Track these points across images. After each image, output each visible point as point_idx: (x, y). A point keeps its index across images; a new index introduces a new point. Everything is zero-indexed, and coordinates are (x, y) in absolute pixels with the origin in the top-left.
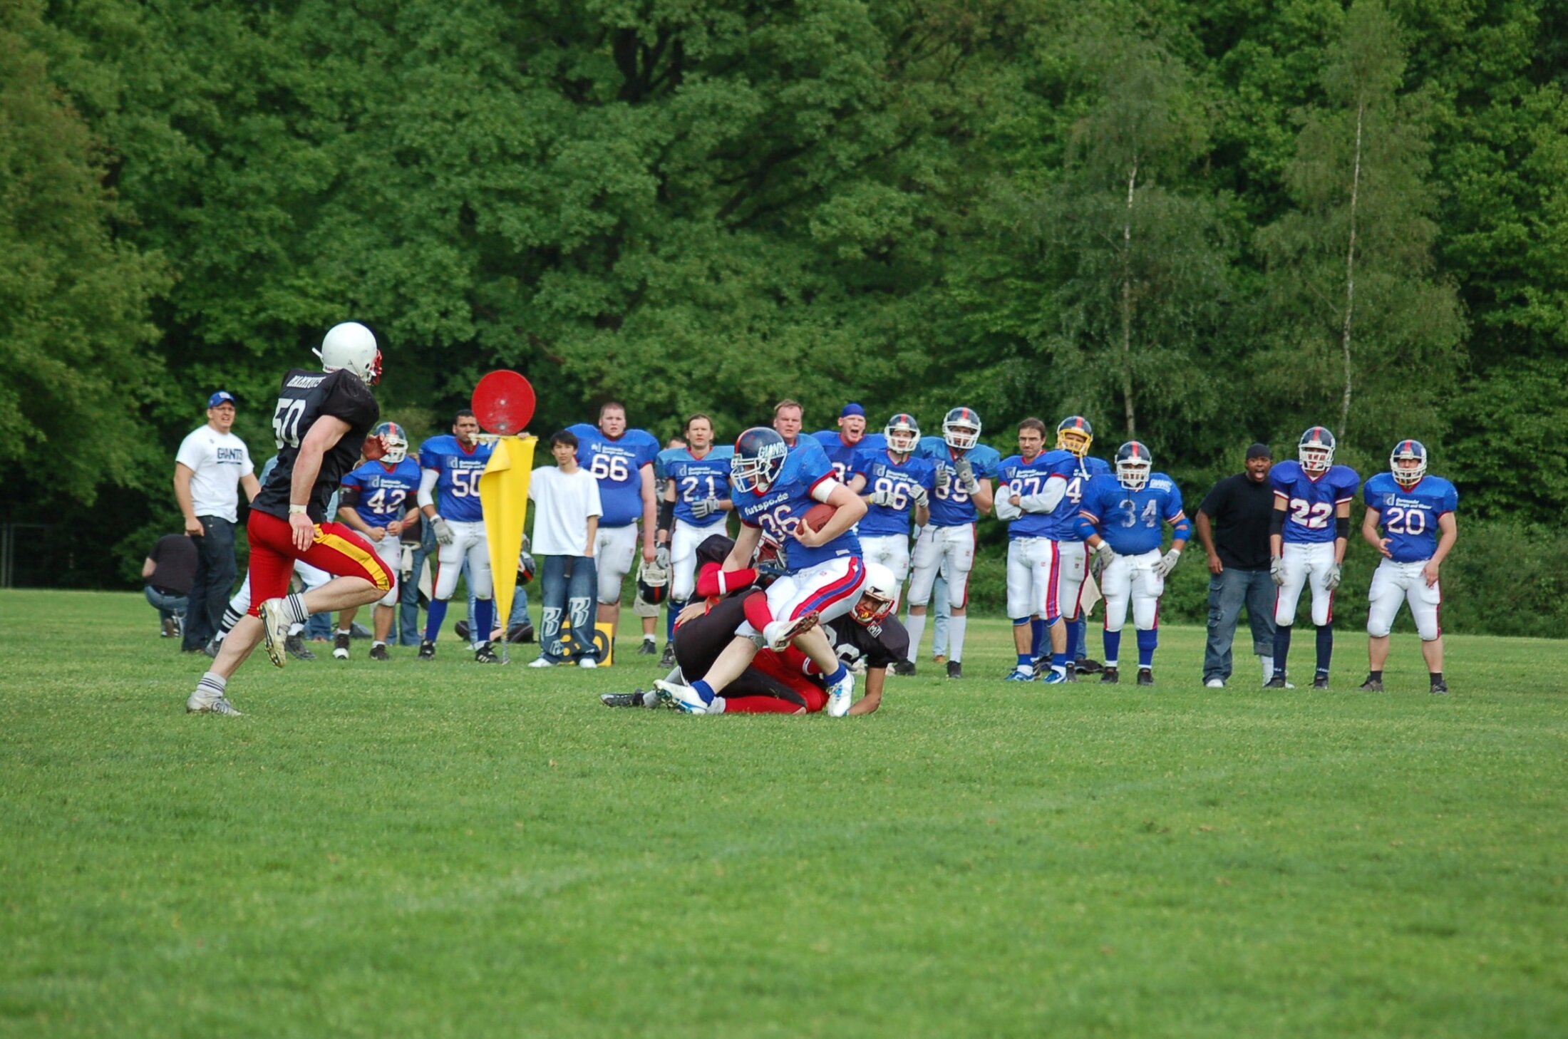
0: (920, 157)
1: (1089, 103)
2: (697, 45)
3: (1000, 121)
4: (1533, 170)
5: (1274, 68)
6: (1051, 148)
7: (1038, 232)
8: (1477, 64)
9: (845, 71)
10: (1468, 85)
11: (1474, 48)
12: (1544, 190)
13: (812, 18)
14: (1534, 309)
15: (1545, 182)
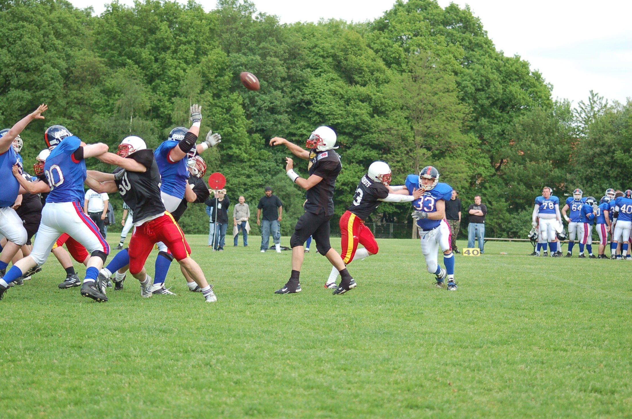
0: (73, 110)
1: (119, 96)
2: (14, 81)
3: (94, 101)
4: (233, 114)
5: (166, 87)
6: (109, 108)
7: (107, 130)
8: (217, 86)
9: (54, 87)
10: (215, 92)
11: (216, 82)
12: (236, 120)
13: (45, 73)
14: (234, 150)
15: (236, 118)
